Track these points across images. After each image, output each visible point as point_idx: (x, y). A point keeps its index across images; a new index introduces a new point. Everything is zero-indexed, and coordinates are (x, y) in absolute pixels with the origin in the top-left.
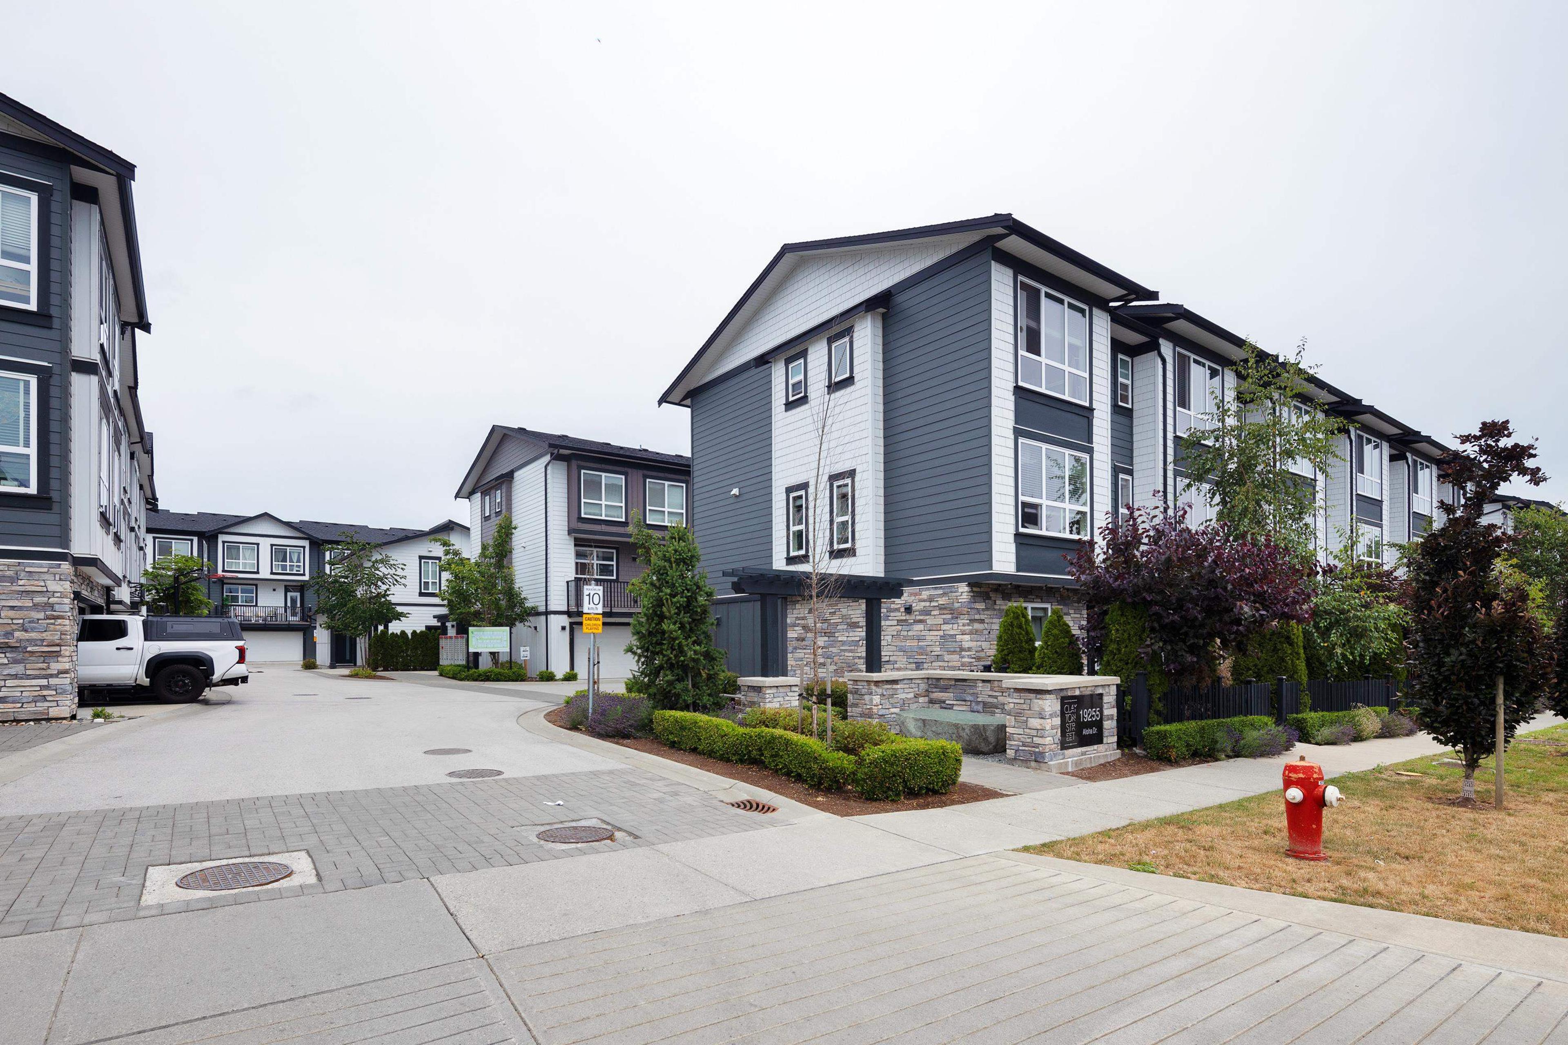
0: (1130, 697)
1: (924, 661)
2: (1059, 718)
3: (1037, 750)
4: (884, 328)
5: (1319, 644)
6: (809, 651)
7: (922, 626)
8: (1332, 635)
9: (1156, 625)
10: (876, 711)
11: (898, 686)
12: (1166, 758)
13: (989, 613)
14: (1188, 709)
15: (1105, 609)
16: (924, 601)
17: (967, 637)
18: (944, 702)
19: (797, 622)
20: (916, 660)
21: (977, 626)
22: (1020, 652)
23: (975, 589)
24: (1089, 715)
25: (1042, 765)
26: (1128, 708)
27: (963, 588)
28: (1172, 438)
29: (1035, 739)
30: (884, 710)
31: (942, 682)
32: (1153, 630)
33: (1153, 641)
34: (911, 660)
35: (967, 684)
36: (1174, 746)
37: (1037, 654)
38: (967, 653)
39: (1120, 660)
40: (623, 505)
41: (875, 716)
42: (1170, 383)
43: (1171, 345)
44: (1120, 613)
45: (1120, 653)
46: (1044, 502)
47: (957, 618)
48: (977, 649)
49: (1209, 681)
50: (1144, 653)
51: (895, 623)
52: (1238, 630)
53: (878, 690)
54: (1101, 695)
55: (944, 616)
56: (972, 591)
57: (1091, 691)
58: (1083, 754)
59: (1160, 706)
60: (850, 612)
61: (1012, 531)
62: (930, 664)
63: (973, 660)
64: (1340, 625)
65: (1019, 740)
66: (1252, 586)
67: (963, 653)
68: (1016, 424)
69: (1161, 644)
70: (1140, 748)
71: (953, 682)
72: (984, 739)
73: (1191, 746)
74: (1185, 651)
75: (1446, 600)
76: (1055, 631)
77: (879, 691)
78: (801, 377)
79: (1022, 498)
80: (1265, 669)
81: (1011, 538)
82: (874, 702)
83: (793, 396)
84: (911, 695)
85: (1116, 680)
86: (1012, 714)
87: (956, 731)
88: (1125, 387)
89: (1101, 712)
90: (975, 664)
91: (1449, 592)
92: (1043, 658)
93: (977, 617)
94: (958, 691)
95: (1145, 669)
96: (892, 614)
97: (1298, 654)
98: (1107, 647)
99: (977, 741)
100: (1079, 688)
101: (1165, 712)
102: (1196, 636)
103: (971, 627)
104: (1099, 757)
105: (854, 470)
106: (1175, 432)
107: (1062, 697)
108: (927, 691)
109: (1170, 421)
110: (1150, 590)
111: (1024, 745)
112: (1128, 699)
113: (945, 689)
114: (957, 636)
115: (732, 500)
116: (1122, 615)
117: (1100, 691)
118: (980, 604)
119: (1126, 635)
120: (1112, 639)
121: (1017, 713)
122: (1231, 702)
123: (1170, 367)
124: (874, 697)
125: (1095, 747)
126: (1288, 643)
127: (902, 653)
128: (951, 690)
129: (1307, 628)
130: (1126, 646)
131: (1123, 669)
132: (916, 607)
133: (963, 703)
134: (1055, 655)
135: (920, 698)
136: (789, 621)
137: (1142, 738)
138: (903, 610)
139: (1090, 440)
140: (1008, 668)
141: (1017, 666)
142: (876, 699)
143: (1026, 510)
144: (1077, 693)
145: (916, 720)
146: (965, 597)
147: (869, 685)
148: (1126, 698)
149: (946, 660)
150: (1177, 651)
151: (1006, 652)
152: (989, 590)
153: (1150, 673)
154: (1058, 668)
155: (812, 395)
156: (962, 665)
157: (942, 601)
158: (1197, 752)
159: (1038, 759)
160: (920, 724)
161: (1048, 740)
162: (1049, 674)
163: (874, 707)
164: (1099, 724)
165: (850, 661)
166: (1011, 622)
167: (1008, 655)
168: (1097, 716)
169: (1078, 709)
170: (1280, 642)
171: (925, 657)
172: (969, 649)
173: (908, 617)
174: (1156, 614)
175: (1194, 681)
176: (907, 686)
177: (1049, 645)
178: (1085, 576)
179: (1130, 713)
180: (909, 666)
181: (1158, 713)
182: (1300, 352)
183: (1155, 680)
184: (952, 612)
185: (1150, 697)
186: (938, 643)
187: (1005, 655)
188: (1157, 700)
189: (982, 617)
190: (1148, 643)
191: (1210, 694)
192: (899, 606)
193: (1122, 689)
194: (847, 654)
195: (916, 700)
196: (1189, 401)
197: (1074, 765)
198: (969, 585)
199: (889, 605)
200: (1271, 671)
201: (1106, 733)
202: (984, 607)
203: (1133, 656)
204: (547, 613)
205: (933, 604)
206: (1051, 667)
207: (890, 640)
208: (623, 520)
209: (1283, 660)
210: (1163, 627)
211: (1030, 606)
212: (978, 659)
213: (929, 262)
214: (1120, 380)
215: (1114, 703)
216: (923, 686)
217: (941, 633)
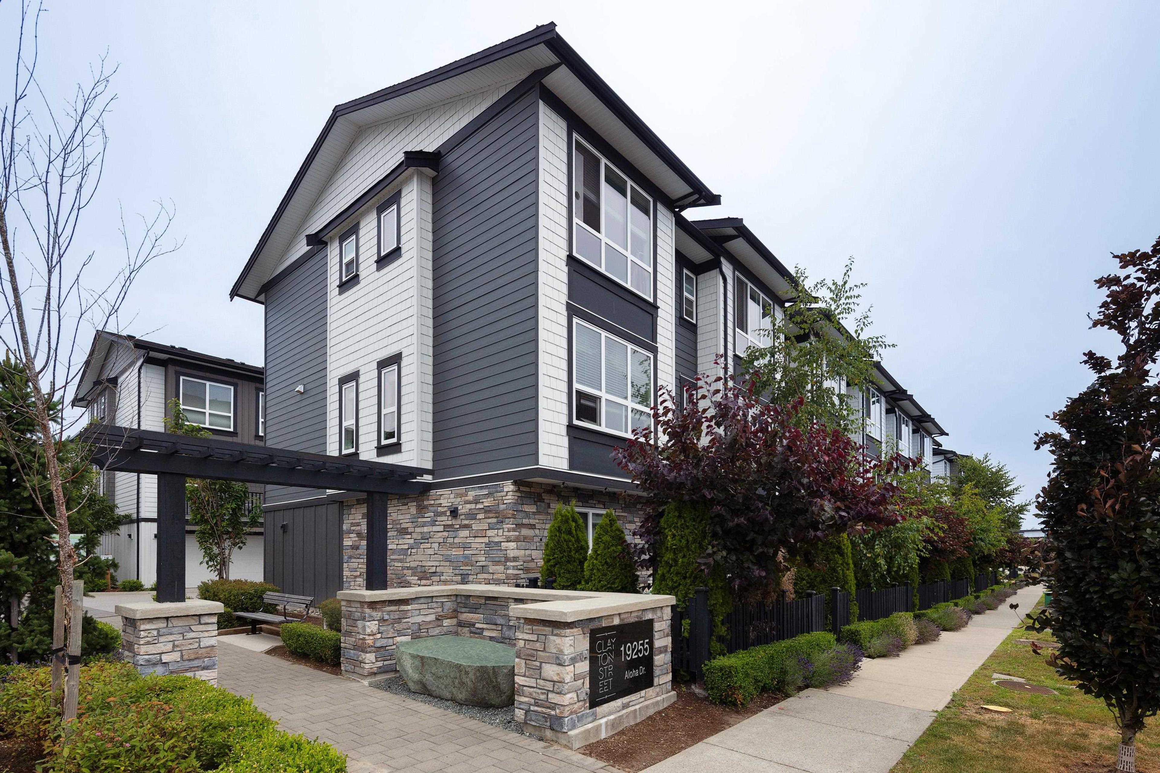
0: (688, 621)
1: (469, 572)
2: (587, 662)
3: (553, 713)
4: (434, 195)
5: (865, 555)
6: (362, 561)
7: (468, 532)
8: (876, 547)
9: (719, 529)
10: (370, 642)
11: (409, 607)
12: (730, 702)
13: (541, 517)
14: (753, 631)
15: (660, 510)
16: (470, 502)
17: (513, 545)
18: (473, 625)
19: (352, 528)
20: (461, 572)
21: (525, 532)
22: (568, 562)
23: (522, 489)
24: (633, 650)
25: (560, 735)
26: (686, 634)
27: (509, 486)
28: (732, 356)
29: (551, 695)
30: (386, 640)
31: (472, 601)
32: (715, 535)
33: (715, 549)
34: (457, 572)
35: (499, 603)
36: (740, 686)
37: (586, 564)
38: (512, 564)
39: (677, 574)
40: (232, 415)
41: (369, 649)
42: (730, 302)
43: (731, 267)
44: (677, 514)
45: (676, 565)
46: (603, 395)
47: (502, 522)
48: (524, 559)
49: (774, 596)
50: (705, 564)
51: (441, 528)
52: (815, 536)
53: (374, 614)
54: (651, 622)
55: (489, 521)
56: (518, 491)
57: (637, 617)
58: (625, 706)
59: (723, 630)
60: (400, 517)
61: (565, 421)
62: (475, 577)
63: (521, 572)
64: (881, 537)
65: (530, 696)
66: (829, 480)
67: (508, 563)
68: (569, 299)
69: (724, 553)
70: (701, 687)
71: (483, 601)
72: (494, 687)
73: (759, 681)
74: (752, 562)
75: (1118, 487)
76: (606, 538)
77: (377, 615)
78: (353, 255)
79: (576, 386)
80: (818, 579)
81: (564, 431)
82: (368, 631)
83: (346, 277)
84: (432, 617)
85: (670, 599)
86: (522, 655)
87: (458, 675)
88: (690, 302)
89: (651, 644)
90: (522, 576)
91: (1121, 476)
92: (592, 570)
93: (525, 521)
94: (488, 612)
95: (706, 585)
96: (439, 519)
97: (848, 564)
98: (663, 557)
99: (485, 690)
100: (619, 614)
101: (729, 637)
102: (764, 544)
103: (518, 533)
104: (647, 707)
105: (400, 354)
106: (734, 351)
107: (592, 630)
108: (455, 611)
109: (730, 339)
110: (712, 486)
111: (536, 704)
112: (686, 623)
113: (474, 609)
114: (502, 544)
115: (298, 398)
116: (679, 517)
117: (649, 616)
118: (529, 507)
119: (684, 542)
120: (667, 547)
121: (529, 655)
122: (794, 618)
123: (730, 288)
124: (368, 623)
125: (643, 693)
126: (839, 553)
127: (448, 564)
128: (481, 611)
129: (854, 539)
130: (684, 556)
131: (680, 584)
132: (463, 509)
133: (494, 627)
134: (605, 567)
135: (445, 621)
136: (345, 527)
137: (702, 675)
138: (448, 513)
139: (654, 339)
140: (555, 581)
141: (565, 580)
142: (372, 626)
143: (582, 401)
144: (616, 621)
145: (414, 657)
146: (510, 497)
147: (362, 607)
148: (683, 622)
149: (491, 571)
150: (743, 563)
151: (552, 563)
152: (542, 491)
153: (711, 590)
154: (608, 583)
155: (362, 274)
156: (507, 579)
157: (487, 502)
158: (766, 687)
159: (555, 727)
160: (417, 663)
161: (569, 698)
162: (597, 590)
163: (367, 637)
164: (648, 662)
165: (399, 572)
166: (559, 527)
167: (554, 566)
168: (646, 650)
169: (618, 645)
170: (832, 552)
171: (470, 568)
172: (515, 559)
173: (454, 522)
174: (718, 515)
175: (759, 597)
176: (425, 606)
177: (599, 555)
178: (634, 465)
179: (688, 640)
180: (455, 578)
181: (721, 639)
182: (848, 271)
183: (717, 598)
184: (497, 515)
185: (712, 621)
186: (483, 552)
187: (551, 566)
188: (719, 624)
189: (532, 521)
190: (710, 550)
191: (775, 610)
192: (445, 509)
193: (679, 610)
194: (396, 564)
195: (439, 623)
196: (747, 325)
197: (609, 727)
198: (515, 483)
199: (436, 508)
200: (824, 581)
201: (657, 671)
202: (535, 510)
203: (691, 568)
204: (139, 520)
205: (480, 506)
206: (600, 582)
207: (436, 549)
208: (232, 430)
209: (834, 570)
210: (727, 532)
211: (591, 512)
212: (527, 570)
213: (477, 112)
214: (685, 294)
215: (668, 630)
216: (449, 605)
217: (486, 540)
